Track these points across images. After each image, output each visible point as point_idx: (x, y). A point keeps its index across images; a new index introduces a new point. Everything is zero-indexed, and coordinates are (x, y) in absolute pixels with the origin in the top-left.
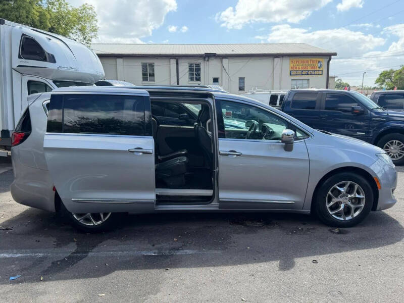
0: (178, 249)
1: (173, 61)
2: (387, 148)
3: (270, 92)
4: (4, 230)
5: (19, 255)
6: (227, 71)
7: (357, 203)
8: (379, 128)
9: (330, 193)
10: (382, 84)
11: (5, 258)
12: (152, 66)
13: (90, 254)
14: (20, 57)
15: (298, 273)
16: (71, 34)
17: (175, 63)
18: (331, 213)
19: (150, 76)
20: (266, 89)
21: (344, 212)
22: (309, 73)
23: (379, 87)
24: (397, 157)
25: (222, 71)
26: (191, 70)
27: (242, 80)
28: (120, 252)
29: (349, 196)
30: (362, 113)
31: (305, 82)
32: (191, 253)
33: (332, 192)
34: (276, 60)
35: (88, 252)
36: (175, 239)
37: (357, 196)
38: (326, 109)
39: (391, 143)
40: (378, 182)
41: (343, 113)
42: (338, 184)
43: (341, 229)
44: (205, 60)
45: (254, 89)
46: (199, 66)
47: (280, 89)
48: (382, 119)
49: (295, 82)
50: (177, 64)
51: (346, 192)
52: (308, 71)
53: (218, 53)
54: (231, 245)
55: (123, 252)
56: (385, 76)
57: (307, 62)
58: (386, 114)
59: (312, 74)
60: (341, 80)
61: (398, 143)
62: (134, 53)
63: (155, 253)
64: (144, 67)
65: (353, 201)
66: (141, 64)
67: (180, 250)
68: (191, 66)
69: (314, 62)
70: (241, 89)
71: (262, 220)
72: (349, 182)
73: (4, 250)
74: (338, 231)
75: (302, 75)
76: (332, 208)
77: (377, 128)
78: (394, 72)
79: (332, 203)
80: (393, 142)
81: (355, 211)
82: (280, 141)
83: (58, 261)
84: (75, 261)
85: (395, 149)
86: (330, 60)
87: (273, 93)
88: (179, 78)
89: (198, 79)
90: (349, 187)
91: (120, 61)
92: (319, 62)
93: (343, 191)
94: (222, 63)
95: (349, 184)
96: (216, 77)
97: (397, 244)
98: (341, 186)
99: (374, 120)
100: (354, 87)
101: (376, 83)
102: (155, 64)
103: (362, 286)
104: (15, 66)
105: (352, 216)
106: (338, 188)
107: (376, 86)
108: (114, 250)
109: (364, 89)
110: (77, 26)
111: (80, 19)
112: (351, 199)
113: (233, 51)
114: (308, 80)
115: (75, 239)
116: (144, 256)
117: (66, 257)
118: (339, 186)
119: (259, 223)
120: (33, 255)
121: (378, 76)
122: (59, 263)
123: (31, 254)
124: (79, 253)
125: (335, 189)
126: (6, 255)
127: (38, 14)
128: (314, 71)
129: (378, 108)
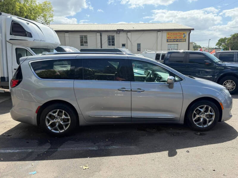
0: (109, 146)
1: (98, 34)
2: (225, 84)
3: (156, 52)
4: (7, 136)
5: (18, 151)
6: (130, 40)
7: (210, 117)
8: (220, 73)
9: (194, 112)
10: (220, 46)
11: (10, 153)
12: (86, 37)
13: (59, 150)
14: (11, 34)
15: (179, 159)
16: (38, 19)
17: (100, 35)
18: (195, 123)
19: (85, 43)
20: (153, 50)
21: (203, 123)
22: (178, 40)
23: (218, 48)
24: (231, 90)
25: (127, 39)
26: (109, 39)
27: (139, 45)
28: (76, 148)
29: (206, 114)
30: (210, 64)
31: (176, 46)
32: (117, 148)
33: (196, 111)
34: (159, 33)
35: (57, 148)
36: (107, 140)
37: (210, 113)
38: (189, 62)
39: (227, 82)
40: (222, 105)
41: (199, 65)
42: (199, 107)
43: (201, 132)
44: (117, 33)
45: (147, 50)
46: (114, 37)
47: (161, 50)
48: (222, 68)
49: (169, 46)
50: (101, 36)
51: (204, 112)
52: (178, 39)
53: (125, 29)
54: (139, 143)
55: (78, 148)
56: (222, 41)
57: (177, 34)
58: (224, 65)
59: (180, 41)
60: (196, 44)
61: (231, 81)
62: (75, 30)
63: (96, 148)
64: (81, 38)
65: (208, 116)
66: (79, 36)
67: (110, 146)
68: (109, 37)
69: (181, 34)
70: (139, 50)
71: (156, 128)
72: (205, 106)
73: (8, 148)
74: (199, 134)
75: (174, 41)
76: (196, 121)
77: (219, 73)
78: (227, 39)
79: (196, 118)
80: (228, 81)
81: (209, 122)
82: (166, 83)
83: (41, 154)
84: (51, 153)
85: (229, 85)
86: (190, 32)
87: (158, 52)
88: (102, 44)
89: (113, 45)
90: (205, 108)
91: (67, 35)
92: (184, 34)
93: (202, 111)
94: (127, 35)
95: (205, 107)
96: (124, 43)
97: (233, 140)
98: (201, 108)
99: (217, 68)
100: (203, 47)
101: (216, 46)
102: (88, 36)
103: (215, 165)
104: (8, 39)
105: (207, 125)
106: (199, 109)
107: (217, 47)
108: (73, 146)
109: (210, 49)
110: (41, 14)
111: (43, 10)
112: (207, 115)
113: (133, 28)
114: (178, 44)
115: (49, 141)
116: (90, 150)
117: (45, 152)
118: (200, 108)
119: (154, 130)
120: (26, 150)
121: (218, 42)
122: (41, 155)
123: (25, 150)
124: (53, 149)
125: (198, 110)
126: (10, 151)
127: (19, 8)
128: (181, 39)
129: (219, 61)
